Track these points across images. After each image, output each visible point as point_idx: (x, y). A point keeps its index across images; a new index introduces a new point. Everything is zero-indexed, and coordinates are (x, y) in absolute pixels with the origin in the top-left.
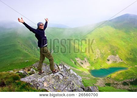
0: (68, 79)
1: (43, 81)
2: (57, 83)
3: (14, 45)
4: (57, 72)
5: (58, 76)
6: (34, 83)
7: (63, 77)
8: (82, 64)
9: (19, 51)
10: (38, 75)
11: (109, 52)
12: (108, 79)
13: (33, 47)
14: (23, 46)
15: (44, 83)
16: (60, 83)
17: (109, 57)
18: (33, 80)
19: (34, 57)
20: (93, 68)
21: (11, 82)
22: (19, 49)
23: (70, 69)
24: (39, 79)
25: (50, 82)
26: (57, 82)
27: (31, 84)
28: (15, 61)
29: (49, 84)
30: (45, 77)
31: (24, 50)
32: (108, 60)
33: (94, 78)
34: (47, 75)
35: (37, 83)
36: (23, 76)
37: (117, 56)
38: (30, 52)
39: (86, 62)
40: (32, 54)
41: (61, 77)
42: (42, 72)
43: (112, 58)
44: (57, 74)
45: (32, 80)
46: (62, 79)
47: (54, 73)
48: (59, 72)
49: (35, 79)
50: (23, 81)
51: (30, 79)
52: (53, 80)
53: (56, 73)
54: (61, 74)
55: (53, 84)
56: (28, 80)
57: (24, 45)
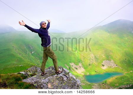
0: (72, 80)
1: (48, 83)
2: (62, 85)
3: (8, 50)
4: (61, 73)
5: (62, 78)
6: (38, 84)
7: (67, 78)
8: (77, 69)
9: (13, 56)
10: (41, 76)
11: (104, 57)
12: (103, 84)
13: (27, 52)
14: (17, 50)
15: (48, 84)
16: (64, 84)
17: (104, 62)
18: (37, 81)
19: (28, 61)
20: (88, 74)
21: (13, 83)
22: (14, 53)
23: (69, 72)
24: (42, 80)
25: (54, 84)
26: (61, 83)
27: (35, 85)
28: (9, 65)
29: (53, 85)
30: (49, 78)
31: (18, 55)
32: (103, 65)
33: (89, 83)
34: (50, 76)
35: (40, 84)
36: (25, 77)
37: (112, 61)
38: (23, 57)
39: (80, 67)
40: (26, 58)
41: (65, 79)
42: (45, 73)
43: (106, 63)
44: (61, 75)
45: (35, 81)
46: (66, 80)
47: (57, 74)
48: (63, 73)
49: (39, 80)
50: (25, 82)
51: (33, 80)
52: (57, 81)
53: (59, 74)
54: (65, 75)
55: (57, 85)
56: (31, 81)
57: (19, 50)
